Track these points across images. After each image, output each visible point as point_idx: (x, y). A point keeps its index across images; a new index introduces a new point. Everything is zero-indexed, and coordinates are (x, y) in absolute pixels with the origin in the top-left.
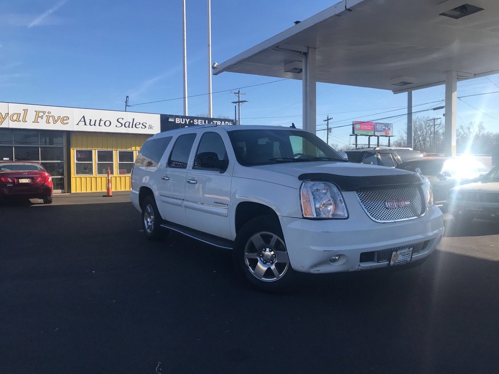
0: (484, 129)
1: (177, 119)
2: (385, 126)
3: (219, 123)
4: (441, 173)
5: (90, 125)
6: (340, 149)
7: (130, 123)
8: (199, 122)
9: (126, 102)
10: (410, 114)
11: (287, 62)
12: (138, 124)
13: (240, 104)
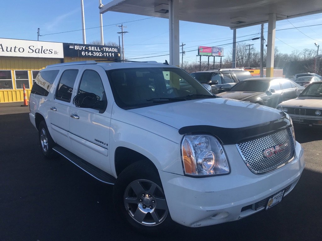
0: (278, 51)
1: (75, 46)
2: (219, 49)
3: (107, 49)
4: (268, 90)
5: (7, 51)
6: (189, 64)
7: (39, 49)
8: (93, 49)
9: (38, 33)
10: (234, 43)
11: (156, 5)
12: (46, 50)
13: (123, 34)
